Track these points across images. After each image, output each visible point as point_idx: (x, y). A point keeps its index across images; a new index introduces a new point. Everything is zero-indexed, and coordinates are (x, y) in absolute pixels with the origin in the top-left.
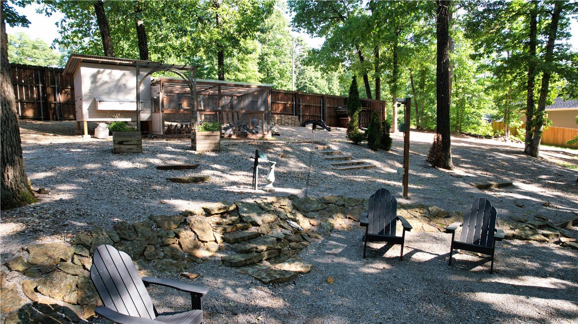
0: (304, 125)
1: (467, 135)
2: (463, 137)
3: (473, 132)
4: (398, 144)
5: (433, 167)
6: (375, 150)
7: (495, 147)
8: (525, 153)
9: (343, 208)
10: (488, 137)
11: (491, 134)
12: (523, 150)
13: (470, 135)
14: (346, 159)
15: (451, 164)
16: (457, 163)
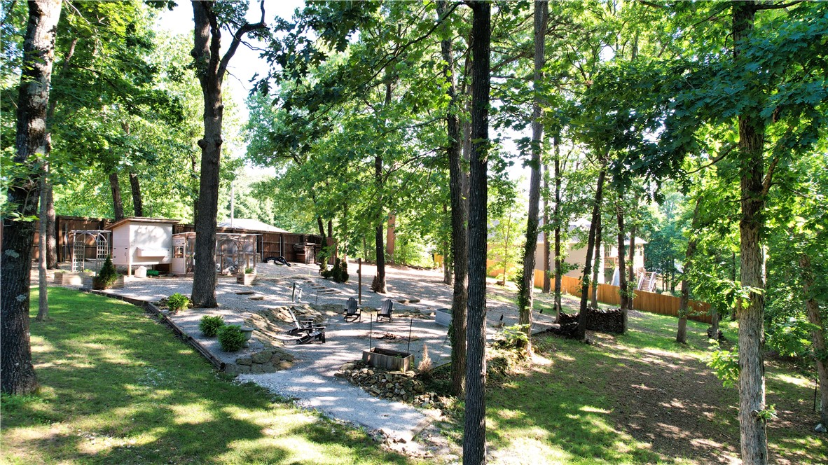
0: (265, 261)
1: (409, 267)
2: (406, 269)
3: (416, 264)
4: (354, 278)
5: (375, 292)
6: (339, 283)
7: (423, 278)
8: (444, 282)
9: (333, 308)
10: (428, 268)
11: (432, 266)
12: (443, 280)
13: (412, 267)
14: (323, 288)
15: (385, 289)
16: (389, 289)
